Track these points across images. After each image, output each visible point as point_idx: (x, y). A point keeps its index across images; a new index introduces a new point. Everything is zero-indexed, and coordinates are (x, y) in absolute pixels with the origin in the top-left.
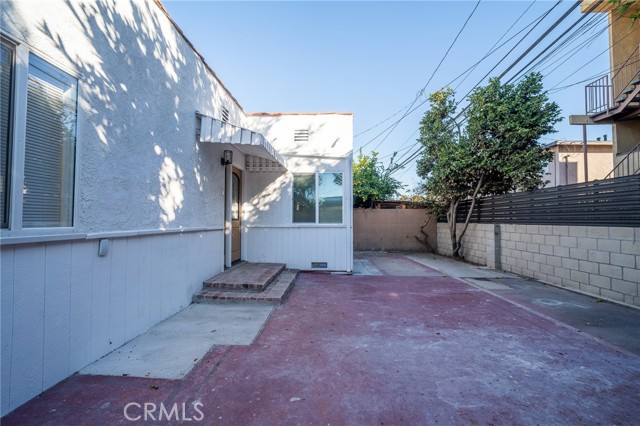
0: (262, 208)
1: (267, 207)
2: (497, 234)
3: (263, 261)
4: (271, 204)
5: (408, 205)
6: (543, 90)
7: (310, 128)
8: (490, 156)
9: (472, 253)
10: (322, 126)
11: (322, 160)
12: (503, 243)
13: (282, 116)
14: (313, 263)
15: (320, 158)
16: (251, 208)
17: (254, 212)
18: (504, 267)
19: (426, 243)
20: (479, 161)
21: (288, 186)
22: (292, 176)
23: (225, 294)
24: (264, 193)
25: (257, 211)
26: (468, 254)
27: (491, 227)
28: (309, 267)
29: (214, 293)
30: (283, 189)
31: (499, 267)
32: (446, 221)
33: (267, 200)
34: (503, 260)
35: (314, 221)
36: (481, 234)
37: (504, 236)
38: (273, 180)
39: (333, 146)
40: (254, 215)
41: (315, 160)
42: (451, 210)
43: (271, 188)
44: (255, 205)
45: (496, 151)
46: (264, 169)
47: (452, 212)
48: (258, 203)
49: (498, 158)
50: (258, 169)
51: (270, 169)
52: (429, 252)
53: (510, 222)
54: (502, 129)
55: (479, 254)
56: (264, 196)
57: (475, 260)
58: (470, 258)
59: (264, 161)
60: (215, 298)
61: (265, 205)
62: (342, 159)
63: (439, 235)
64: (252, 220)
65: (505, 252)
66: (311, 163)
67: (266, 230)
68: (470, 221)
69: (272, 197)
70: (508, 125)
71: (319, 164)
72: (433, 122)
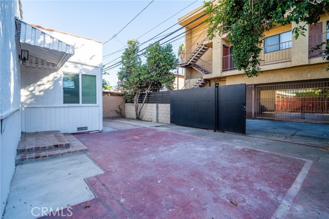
0: (37, 94)
1: (42, 93)
2: (157, 108)
3: (39, 130)
4: (46, 91)
5: (112, 94)
6: (172, 52)
7: (75, 45)
8: (157, 75)
9: (144, 116)
10: (83, 45)
11: (84, 66)
12: (159, 111)
13: (54, 32)
14: (78, 128)
15: (82, 64)
16: (28, 93)
17: (30, 96)
18: (159, 121)
19: (121, 113)
20: (152, 76)
21: (59, 79)
22: (62, 73)
23: (43, 154)
24: (39, 83)
25: (33, 95)
26: (142, 117)
27: (155, 105)
28: (75, 131)
29: (34, 155)
30: (55, 82)
31: (158, 122)
32: (133, 103)
33: (42, 88)
34: (159, 118)
35: (79, 103)
36: (149, 108)
37: (160, 108)
38: (47, 75)
39: (91, 59)
40: (30, 98)
41: (79, 65)
42: (136, 97)
43: (45, 80)
44: (31, 91)
45: (159, 74)
46: (40, 66)
47: (136, 98)
48: (34, 90)
49: (159, 77)
50: (34, 65)
51: (45, 67)
52: (122, 117)
53: (162, 103)
54: (161, 64)
55: (148, 117)
56: (39, 85)
57: (146, 119)
58: (143, 119)
59: (40, 61)
60: (36, 158)
61: (40, 92)
62: (96, 67)
63: (126, 109)
64: (28, 102)
65: (160, 115)
66: (76, 67)
67: (42, 109)
68: (145, 103)
69: (47, 86)
70: (164, 64)
71: (81, 68)
72: (129, 54)
